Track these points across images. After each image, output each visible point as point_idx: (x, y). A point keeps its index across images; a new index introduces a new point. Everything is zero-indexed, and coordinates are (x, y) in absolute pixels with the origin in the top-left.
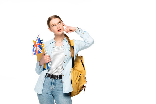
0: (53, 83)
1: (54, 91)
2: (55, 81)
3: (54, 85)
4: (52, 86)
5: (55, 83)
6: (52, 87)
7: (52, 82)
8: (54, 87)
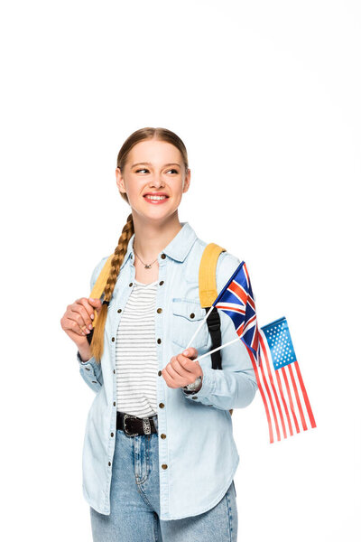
0: (140, 456)
1: (149, 493)
2: (146, 443)
3: (144, 466)
4: (138, 469)
5: (148, 455)
6: (137, 471)
7: (133, 453)
8: (144, 474)
